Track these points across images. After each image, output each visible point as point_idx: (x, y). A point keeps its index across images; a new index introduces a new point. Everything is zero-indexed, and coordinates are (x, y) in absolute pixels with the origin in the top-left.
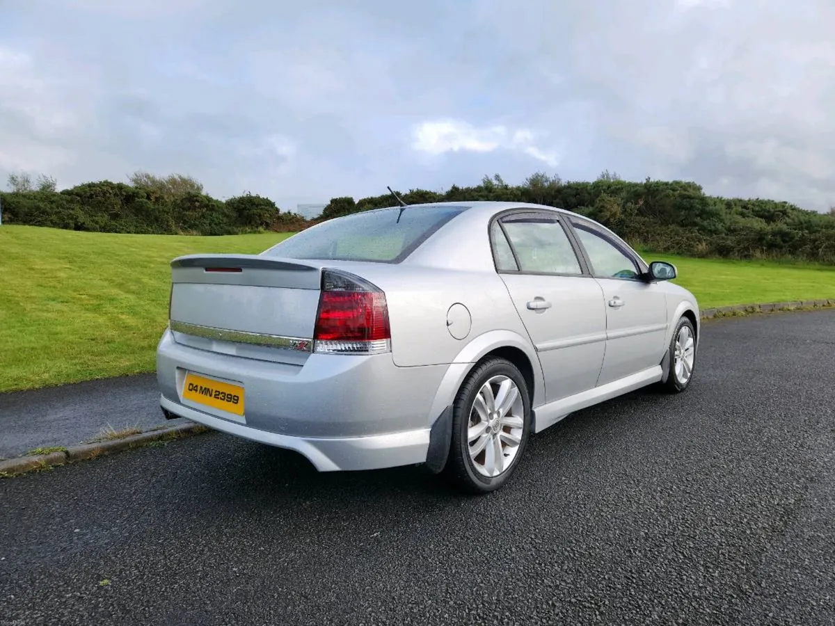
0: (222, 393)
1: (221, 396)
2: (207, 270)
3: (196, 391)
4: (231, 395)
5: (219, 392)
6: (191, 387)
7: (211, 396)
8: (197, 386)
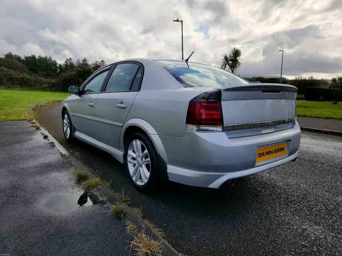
0: (277, 149)
1: (277, 151)
2: (263, 91)
3: (264, 155)
4: (281, 148)
5: (276, 150)
6: (260, 155)
7: (272, 153)
8: (263, 153)
